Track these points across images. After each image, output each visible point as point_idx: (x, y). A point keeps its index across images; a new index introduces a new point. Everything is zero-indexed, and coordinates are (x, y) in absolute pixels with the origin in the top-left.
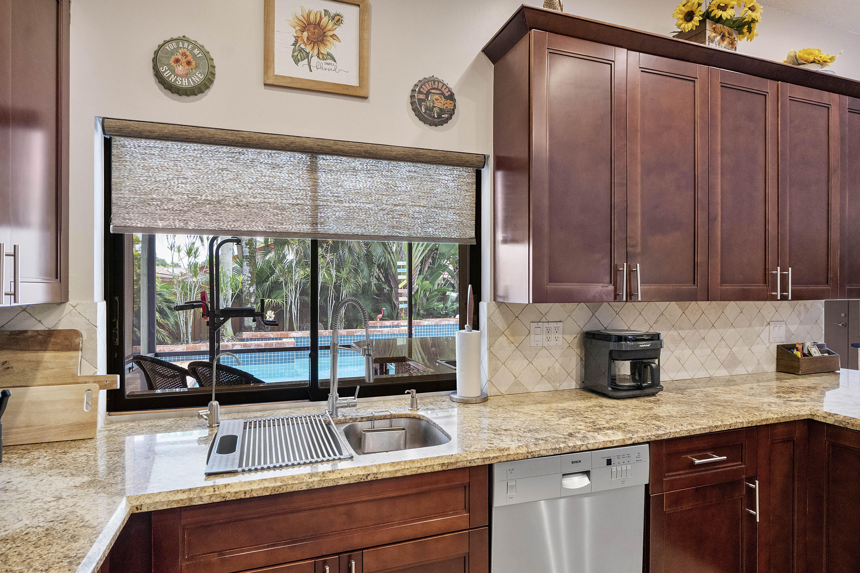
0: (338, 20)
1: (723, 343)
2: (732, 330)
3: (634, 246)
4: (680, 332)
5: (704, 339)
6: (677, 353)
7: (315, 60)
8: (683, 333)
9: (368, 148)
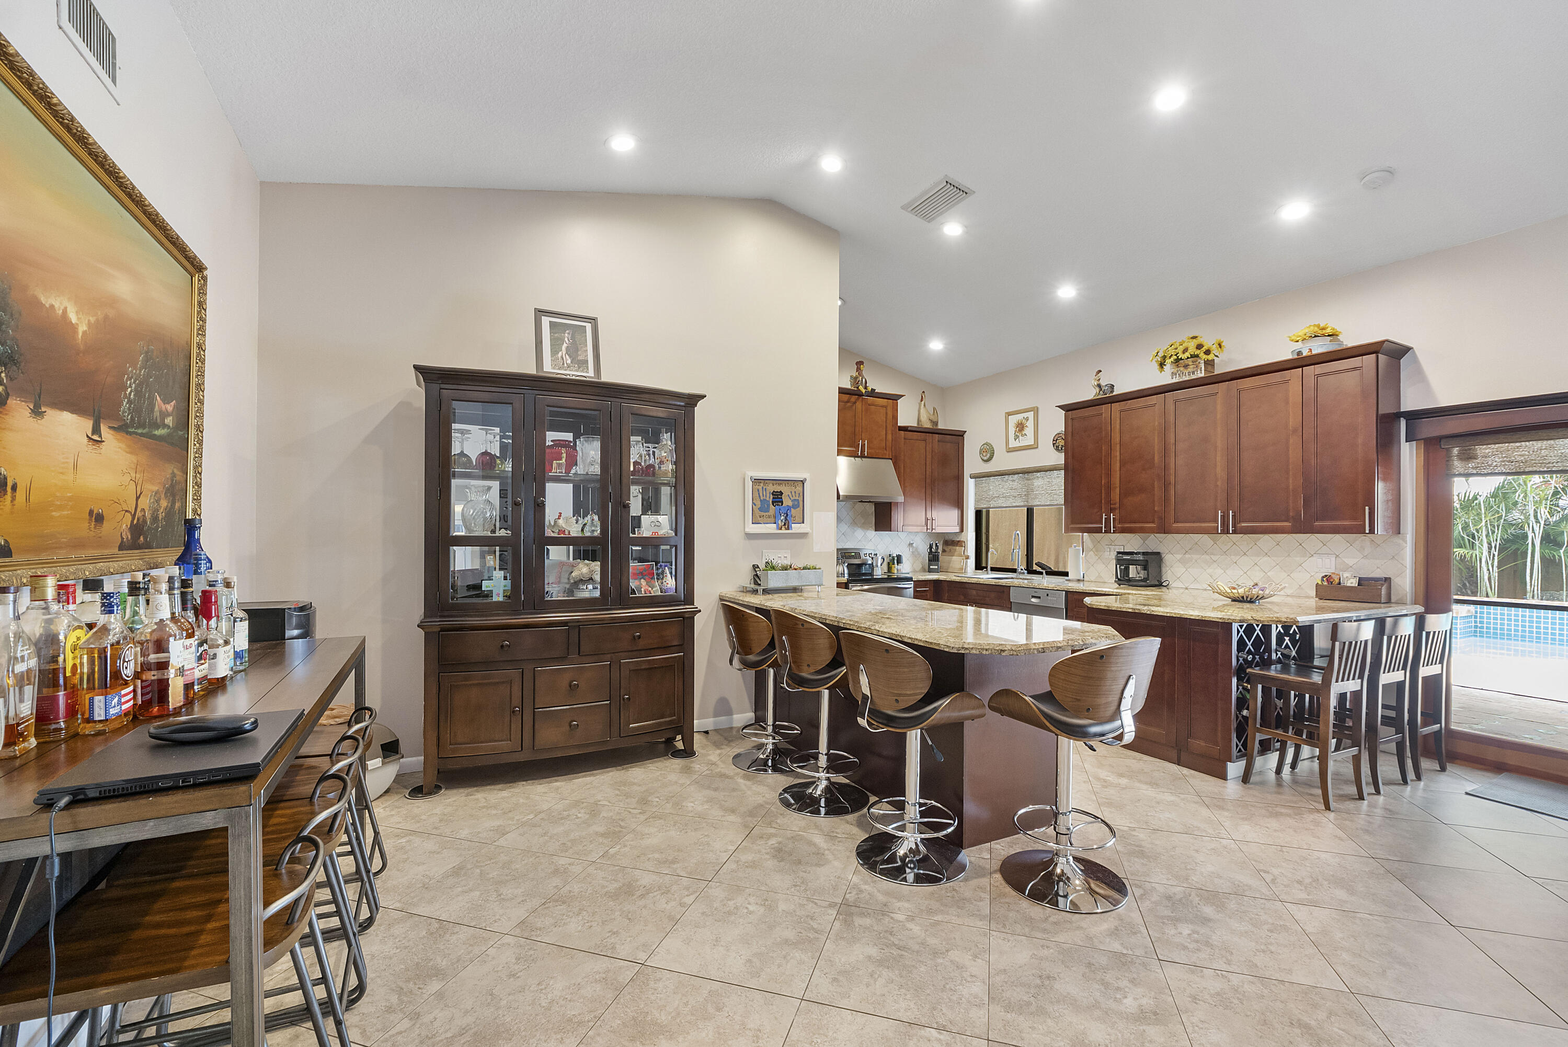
0: (1027, 419)
1: (1257, 568)
2: (1266, 558)
3: (1115, 504)
4: (1212, 556)
5: (1236, 563)
6: (1210, 571)
7: (1021, 437)
8: (1214, 558)
9: (1037, 468)
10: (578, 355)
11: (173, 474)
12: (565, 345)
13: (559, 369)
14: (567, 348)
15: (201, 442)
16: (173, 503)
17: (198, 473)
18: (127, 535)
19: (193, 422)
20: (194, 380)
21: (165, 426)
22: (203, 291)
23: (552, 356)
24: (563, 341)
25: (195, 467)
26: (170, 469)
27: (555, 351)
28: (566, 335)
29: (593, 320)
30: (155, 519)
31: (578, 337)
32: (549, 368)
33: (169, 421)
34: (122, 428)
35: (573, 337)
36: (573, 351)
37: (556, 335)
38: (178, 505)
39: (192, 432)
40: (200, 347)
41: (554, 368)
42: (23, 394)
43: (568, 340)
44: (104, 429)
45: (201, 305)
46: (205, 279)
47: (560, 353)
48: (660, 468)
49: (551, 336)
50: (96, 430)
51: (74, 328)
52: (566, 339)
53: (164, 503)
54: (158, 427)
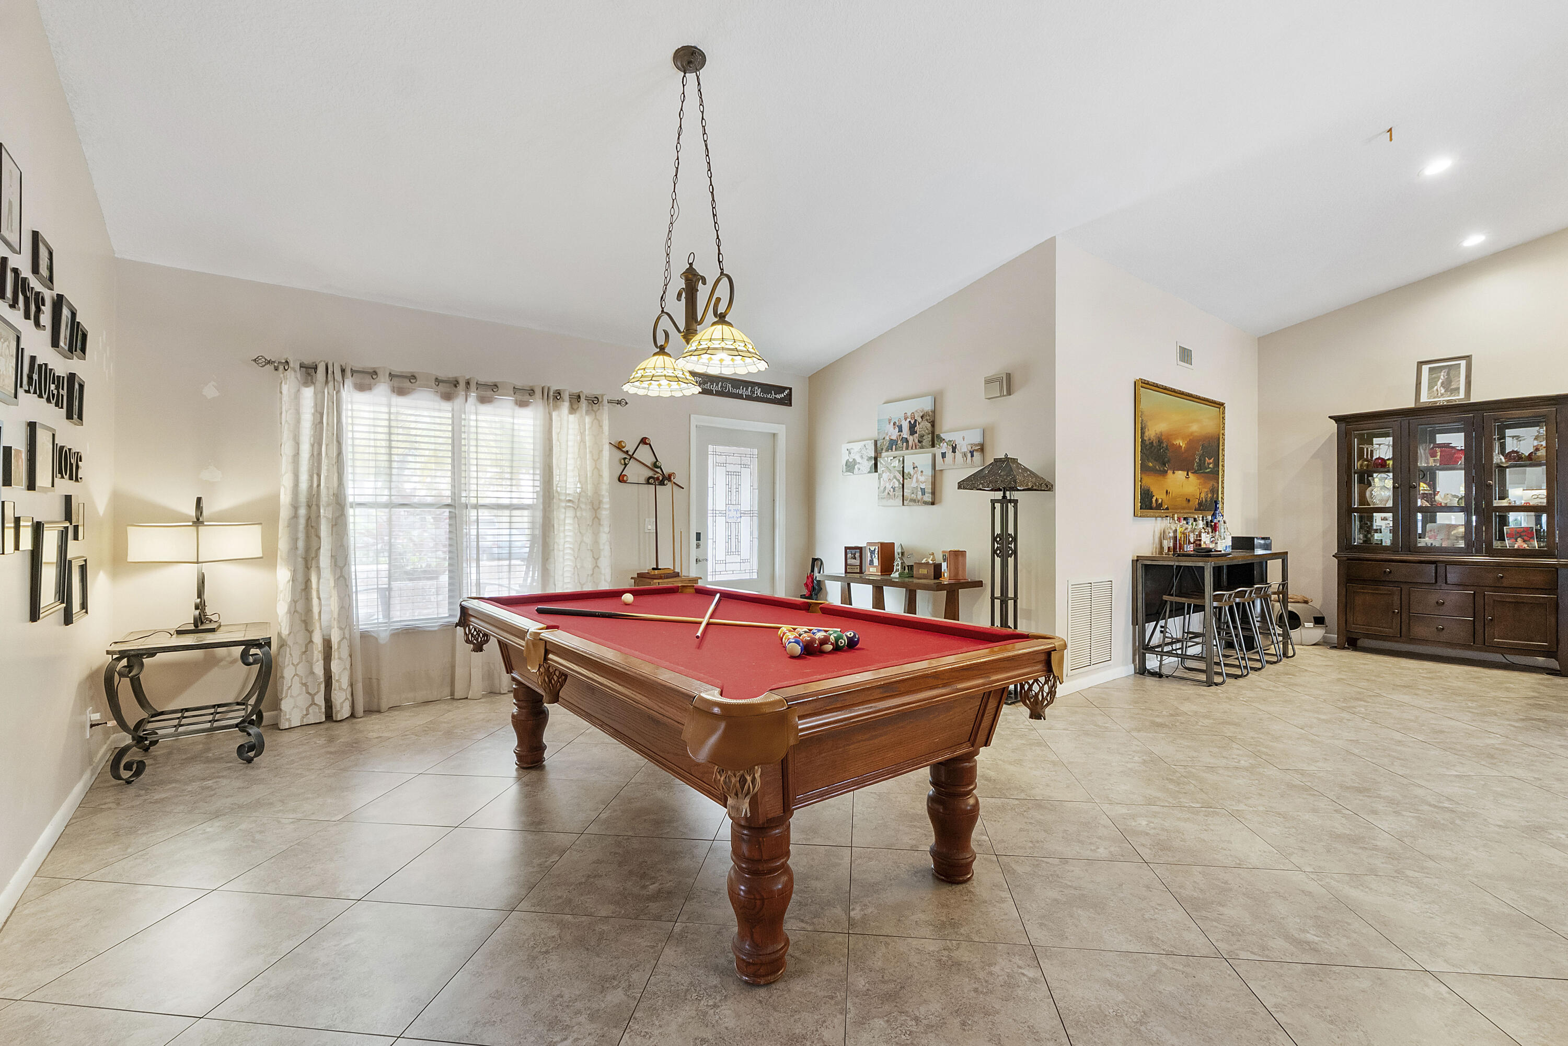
10: (1450, 386)
11: (1213, 485)
12: (1440, 381)
13: (1434, 398)
14: (1442, 383)
15: (1224, 471)
16: (1213, 495)
17: (1223, 483)
18: (1197, 506)
19: (1221, 463)
20: (1221, 448)
21: (1209, 468)
22: (1224, 413)
23: (1429, 390)
24: (1439, 378)
25: (1222, 481)
26: (1212, 483)
27: (1431, 387)
28: (1442, 374)
29: (1468, 358)
30: (1206, 501)
31: (1452, 373)
32: (1425, 398)
33: (1211, 466)
34: (1195, 473)
35: (1448, 374)
36: (1447, 385)
37: (1433, 376)
38: (1215, 496)
39: (1220, 467)
40: (1223, 434)
41: (1429, 399)
42: (1171, 469)
43: (1444, 377)
44: (1189, 473)
45: (1223, 418)
46: (1224, 408)
47: (1436, 388)
48: (1535, 454)
49: (1429, 377)
50: (1188, 475)
51: (1181, 447)
52: (1442, 377)
53: (1210, 495)
54: (1207, 469)
